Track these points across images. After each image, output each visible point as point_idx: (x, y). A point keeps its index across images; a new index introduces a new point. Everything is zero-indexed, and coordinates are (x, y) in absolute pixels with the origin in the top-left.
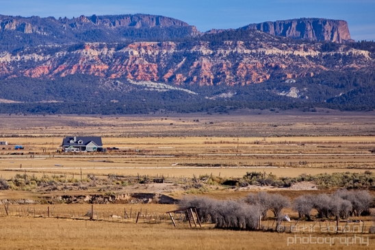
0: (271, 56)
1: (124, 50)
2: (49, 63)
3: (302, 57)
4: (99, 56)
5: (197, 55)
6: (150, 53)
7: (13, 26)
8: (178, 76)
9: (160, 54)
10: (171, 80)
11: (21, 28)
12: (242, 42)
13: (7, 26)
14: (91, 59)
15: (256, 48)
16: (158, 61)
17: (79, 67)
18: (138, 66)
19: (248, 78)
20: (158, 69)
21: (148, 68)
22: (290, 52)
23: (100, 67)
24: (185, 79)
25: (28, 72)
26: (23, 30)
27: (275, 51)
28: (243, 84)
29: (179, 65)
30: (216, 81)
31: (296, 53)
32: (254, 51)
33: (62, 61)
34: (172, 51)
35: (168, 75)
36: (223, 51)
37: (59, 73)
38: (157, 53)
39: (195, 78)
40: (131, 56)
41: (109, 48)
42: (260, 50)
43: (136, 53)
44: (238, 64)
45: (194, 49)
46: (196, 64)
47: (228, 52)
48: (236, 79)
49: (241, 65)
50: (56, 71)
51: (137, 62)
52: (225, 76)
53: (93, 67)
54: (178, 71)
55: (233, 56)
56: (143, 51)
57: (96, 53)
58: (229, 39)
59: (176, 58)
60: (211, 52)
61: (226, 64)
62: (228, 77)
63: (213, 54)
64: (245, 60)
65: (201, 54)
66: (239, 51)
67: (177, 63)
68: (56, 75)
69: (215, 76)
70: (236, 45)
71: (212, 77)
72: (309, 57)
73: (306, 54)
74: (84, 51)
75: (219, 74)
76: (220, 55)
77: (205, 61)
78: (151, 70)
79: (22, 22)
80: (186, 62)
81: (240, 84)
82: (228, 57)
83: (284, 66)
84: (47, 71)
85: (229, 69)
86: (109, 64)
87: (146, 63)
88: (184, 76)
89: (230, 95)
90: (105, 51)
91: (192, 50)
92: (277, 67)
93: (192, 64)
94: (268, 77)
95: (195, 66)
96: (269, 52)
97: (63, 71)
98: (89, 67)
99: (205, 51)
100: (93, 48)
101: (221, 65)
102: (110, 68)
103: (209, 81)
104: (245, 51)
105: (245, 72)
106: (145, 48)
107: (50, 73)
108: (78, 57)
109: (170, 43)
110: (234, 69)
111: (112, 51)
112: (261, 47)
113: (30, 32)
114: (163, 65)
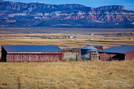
0: (124, 14)
1: (88, 13)
2: (70, 16)
3: (130, 15)
4: (82, 14)
5: (106, 14)
6: (94, 14)
7: (49, 7)
8: (102, 19)
9: (97, 14)
10: (100, 20)
11: (51, 7)
12: (116, 11)
13: (47, 7)
14: (80, 15)
15: (120, 13)
16: (96, 15)
17: (78, 17)
18: (92, 17)
19: (119, 20)
20: (97, 17)
21: (94, 17)
22: (128, 14)
23: (83, 17)
24: (103, 20)
25: (65, 18)
26: (51, 8)
27: (124, 13)
28: (118, 21)
29: (102, 16)
30: (111, 20)
31: (129, 14)
32: (119, 13)
33: (73, 15)
34: (99, 13)
35: (99, 19)
36: (112, 13)
37: (73, 18)
38: (96, 13)
39: (106, 20)
40: (90, 14)
41: (84, 12)
42: (121, 13)
43: (91, 14)
44: (116, 16)
45: (105, 13)
46: (106, 16)
47: (113, 13)
48: (116, 20)
49: (117, 17)
50: (72, 18)
51: (91, 16)
52: (113, 19)
53: (81, 17)
54: (102, 18)
55: (115, 14)
56: (93, 13)
57: (81, 14)
58: (113, 10)
59: (101, 15)
60: (109, 13)
61: (113, 16)
62: (114, 19)
63: (110, 14)
64: (118, 15)
65: (107, 14)
66: (116, 13)
67: (101, 16)
68: (72, 19)
69: (111, 19)
70: (115, 12)
71: (110, 19)
72: (132, 15)
73: (131, 14)
74: (78, 13)
75: (112, 19)
76: (112, 14)
77: (108, 16)
78: (95, 18)
79: (51, 6)
80: (103, 16)
81: (117, 21)
82: (113, 15)
83: (127, 17)
84: (70, 18)
85: (114, 18)
86: (85, 16)
87: (94, 16)
88: (103, 19)
89: (118, 24)
90: (83, 13)
91: (104, 13)
92: (125, 17)
93: (105, 16)
94: (124, 19)
95: (106, 17)
96: (123, 13)
97: (74, 18)
98: (80, 17)
99: (108, 13)
100: (80, 12)
101: (112, 17)
102: (85, 17)
103: (109, 20)
104: (117, 13)
105: (118, 18)
106: (93, 12)
107: (71, 18)
108: (77, 14)
109: (99, 11)
110: (115, 18)
111: (85, 13)
112: (121, 12)
113: (53, 8)
114: (98, 17)
